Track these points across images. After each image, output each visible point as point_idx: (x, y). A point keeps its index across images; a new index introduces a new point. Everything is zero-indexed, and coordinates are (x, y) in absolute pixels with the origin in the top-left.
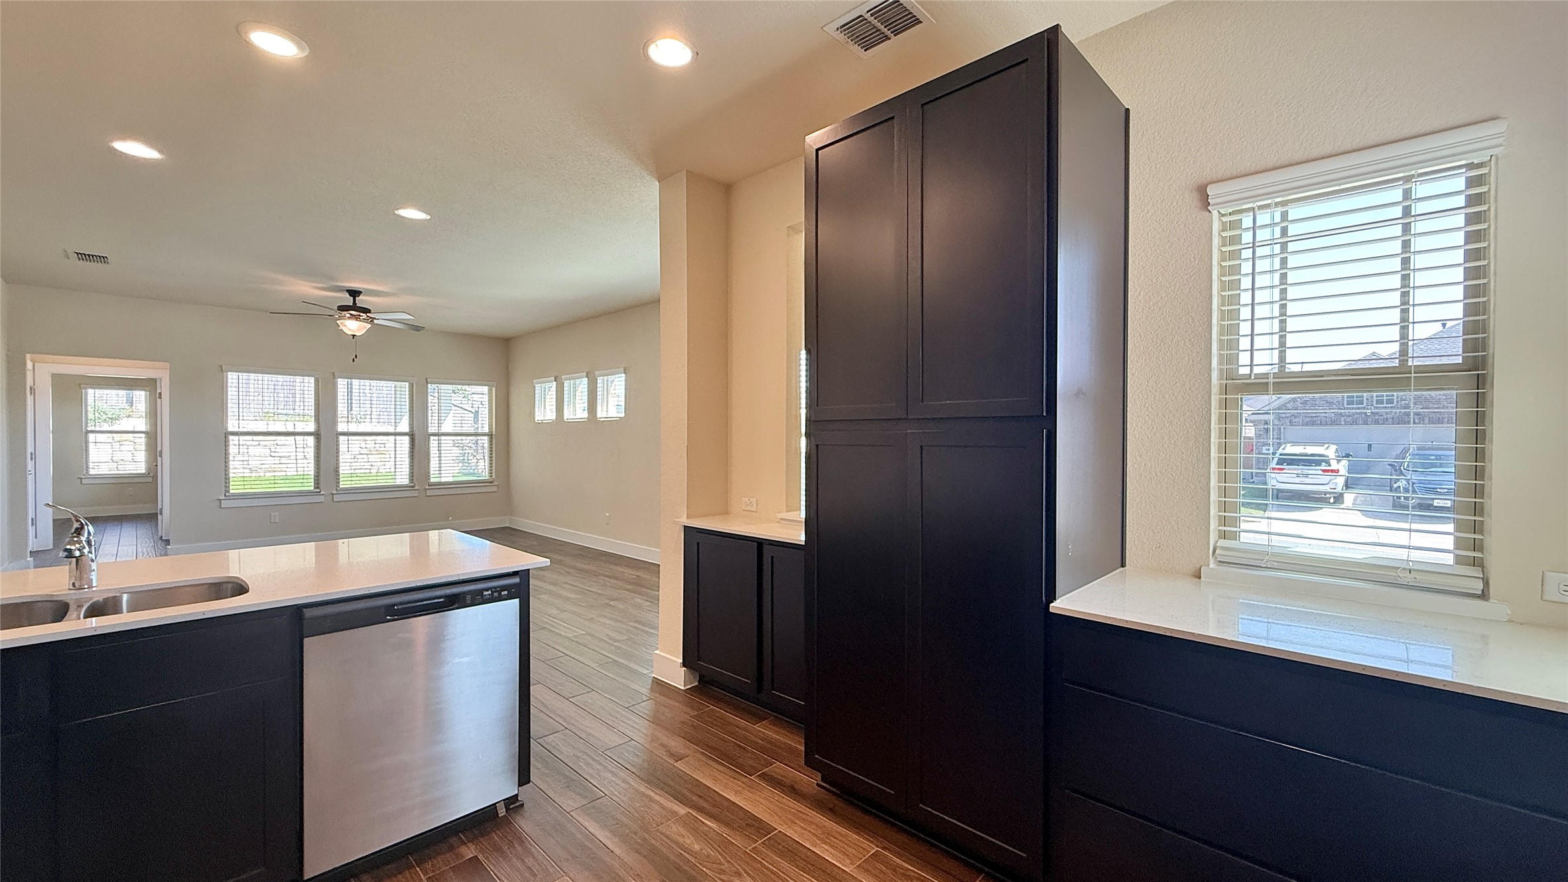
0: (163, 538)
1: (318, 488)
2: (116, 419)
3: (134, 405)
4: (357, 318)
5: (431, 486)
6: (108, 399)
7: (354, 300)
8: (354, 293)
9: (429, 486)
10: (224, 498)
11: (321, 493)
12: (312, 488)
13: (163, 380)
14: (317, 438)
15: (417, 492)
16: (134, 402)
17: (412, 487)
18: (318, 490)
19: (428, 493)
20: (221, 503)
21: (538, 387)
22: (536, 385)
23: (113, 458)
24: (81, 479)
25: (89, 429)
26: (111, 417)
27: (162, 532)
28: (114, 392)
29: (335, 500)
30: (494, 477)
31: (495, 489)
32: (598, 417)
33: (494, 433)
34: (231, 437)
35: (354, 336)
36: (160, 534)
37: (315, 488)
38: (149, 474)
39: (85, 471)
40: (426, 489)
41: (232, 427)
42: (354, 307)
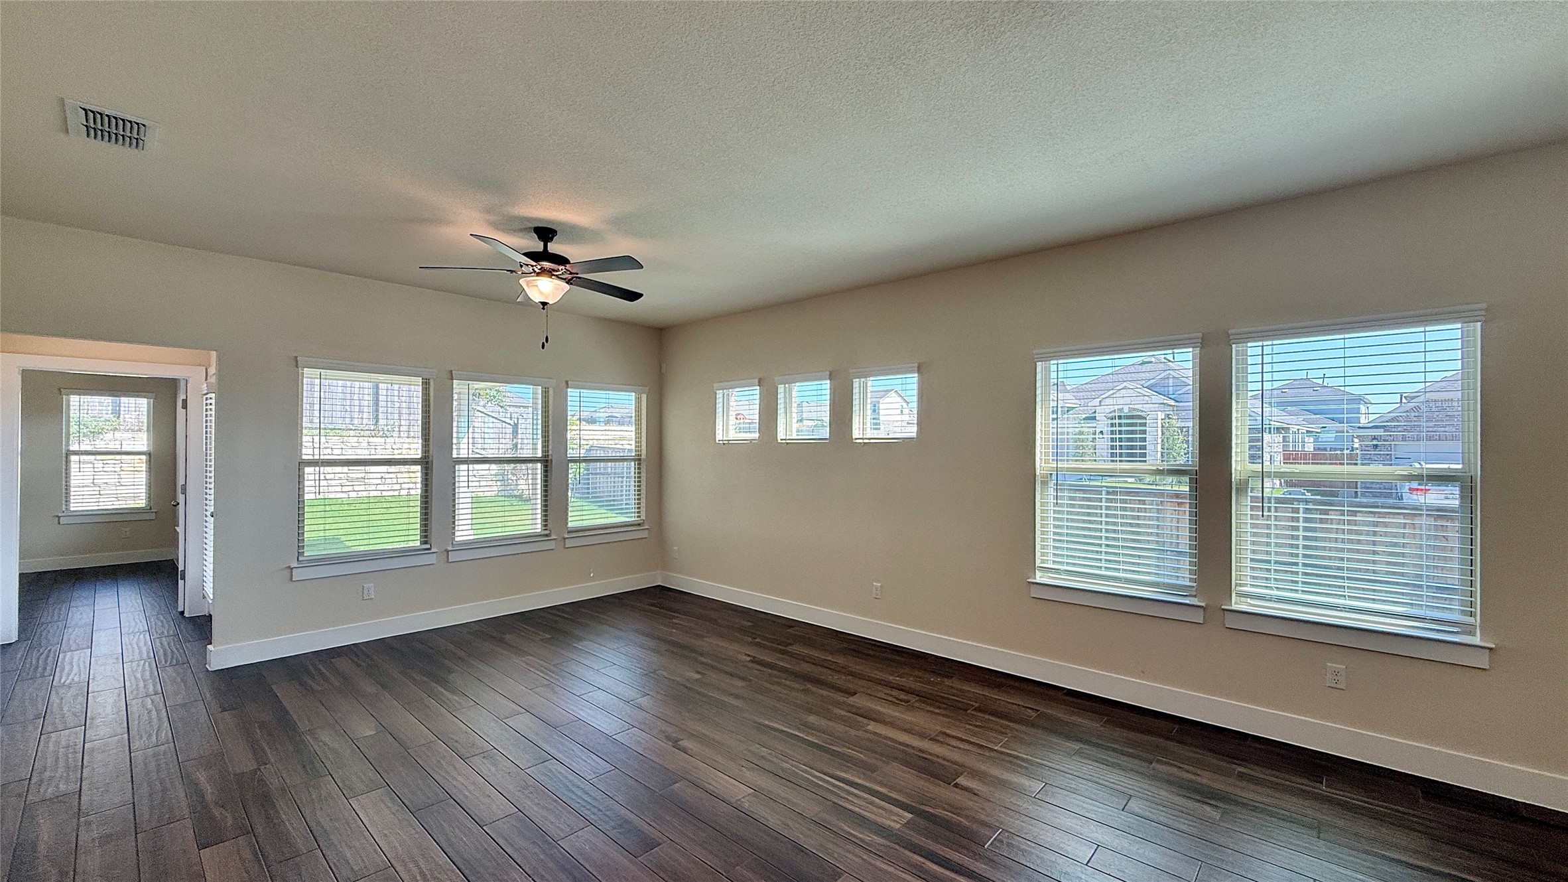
0: (186, 615)
1: (426, 543)
2: (99, 433)
3: (122, 416)
4: (550, 273)
5: (572, 532)
6: (90, 408)
7: (546, 246)
8: (546, 233)
9: (569, 532)
10: (296, 565)
11: (432, 551)
12: (418, 543)
13: (190, 380)
14: (427, 469)
15: (554, 542)
16: (122, 412)
17: (547, 535)
18: (428, 546)
19: (569, 543)
20: (292, 572)
21: (720, 394)
22: (717, 392)
23: (95, 481)
24: (59, 517)
25: (71, 448)
26: (92, 430)
27: (189, 604)
28: (97, 399)
29: (450, 561)
30: (643, 517)
31: (645, 534)
32: (854, 437)
33: (643, 457)
34: (308, 470)
35: (544, 304)
36: (180, 609)
37: (422, 543)
38: (151, 509)
39: (64, 506)
40: (565, 539)
41: (307, 453)
42: (543, 256)
